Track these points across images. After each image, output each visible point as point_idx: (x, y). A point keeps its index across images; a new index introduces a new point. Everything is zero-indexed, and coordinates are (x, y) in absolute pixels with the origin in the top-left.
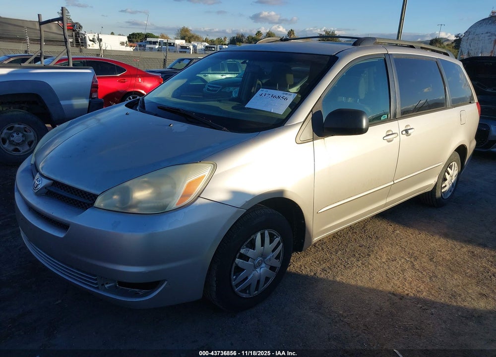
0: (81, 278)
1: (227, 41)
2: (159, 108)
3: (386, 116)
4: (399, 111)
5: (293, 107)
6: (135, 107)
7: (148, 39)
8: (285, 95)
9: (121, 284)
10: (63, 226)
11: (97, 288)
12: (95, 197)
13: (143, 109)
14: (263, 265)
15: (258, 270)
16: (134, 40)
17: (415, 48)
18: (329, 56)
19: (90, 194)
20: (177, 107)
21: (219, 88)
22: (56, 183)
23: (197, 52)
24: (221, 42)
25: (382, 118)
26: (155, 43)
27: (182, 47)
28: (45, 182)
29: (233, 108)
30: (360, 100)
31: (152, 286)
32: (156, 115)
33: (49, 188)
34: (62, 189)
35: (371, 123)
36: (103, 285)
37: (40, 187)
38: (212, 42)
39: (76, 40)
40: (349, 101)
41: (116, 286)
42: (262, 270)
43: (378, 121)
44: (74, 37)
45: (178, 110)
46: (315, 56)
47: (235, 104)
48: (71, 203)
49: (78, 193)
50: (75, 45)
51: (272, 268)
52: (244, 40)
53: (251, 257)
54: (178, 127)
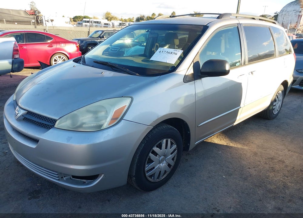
0: (50, 175)
1: (135, 20)
2: (94, 62)
3: (239, 63)
4: (247, 60)
5: (181, 59)
6: (79, 61)
7: (84, 20)
8: (175, 52)
9: (74, 177)
10: (35, 140)
11: (58, 180)
12: (55, 121)
13: (84, 63)
14: (165, 162)
15: (161, 164)
16: (77, 20)
17: (255, 19)
18: (203, 25)
19: (52, 119)
20: (106, 61)
21: (118, 49)
22: (29, 113)
23: (115, 27)
24: (130, 20)
25: (237, 65)
26: (88, 22)
27: (105, 24)
28: (22, 112)
29: (143, 61)
30: (222, 53)
31: (94, 177)
32: (93, 66)
33: (25, 116)
34: (33, 116)
35: (231, 68)
36: (62, 178)
37: (19, 115)
38: (126, 21)
39: (37, 21)
40: (213, 55)
41: (71, 178)
42: (163, 165)
43: (235, 67)
44: (35, 19)
45: (107, 63)
46: (193, 26)
47: (143, 58)
48: (40, 125)
49: (44, 119)
50: (36, 24)
51: (169, 165)
52: (145, 19)
53: (158, 154)
54: (108, 74)
